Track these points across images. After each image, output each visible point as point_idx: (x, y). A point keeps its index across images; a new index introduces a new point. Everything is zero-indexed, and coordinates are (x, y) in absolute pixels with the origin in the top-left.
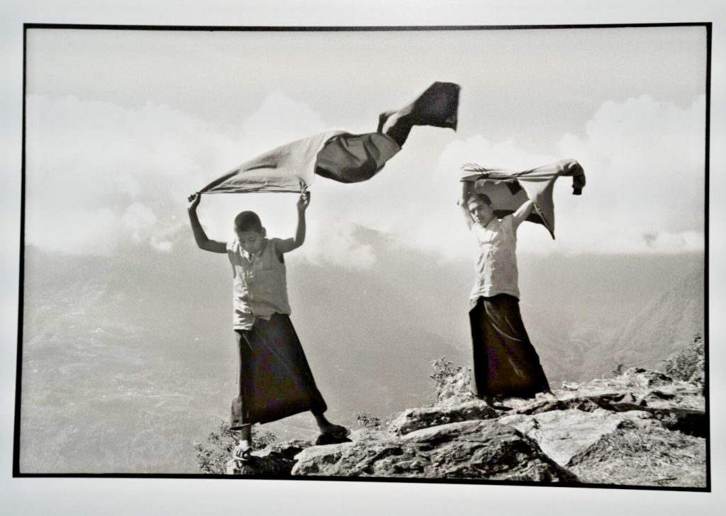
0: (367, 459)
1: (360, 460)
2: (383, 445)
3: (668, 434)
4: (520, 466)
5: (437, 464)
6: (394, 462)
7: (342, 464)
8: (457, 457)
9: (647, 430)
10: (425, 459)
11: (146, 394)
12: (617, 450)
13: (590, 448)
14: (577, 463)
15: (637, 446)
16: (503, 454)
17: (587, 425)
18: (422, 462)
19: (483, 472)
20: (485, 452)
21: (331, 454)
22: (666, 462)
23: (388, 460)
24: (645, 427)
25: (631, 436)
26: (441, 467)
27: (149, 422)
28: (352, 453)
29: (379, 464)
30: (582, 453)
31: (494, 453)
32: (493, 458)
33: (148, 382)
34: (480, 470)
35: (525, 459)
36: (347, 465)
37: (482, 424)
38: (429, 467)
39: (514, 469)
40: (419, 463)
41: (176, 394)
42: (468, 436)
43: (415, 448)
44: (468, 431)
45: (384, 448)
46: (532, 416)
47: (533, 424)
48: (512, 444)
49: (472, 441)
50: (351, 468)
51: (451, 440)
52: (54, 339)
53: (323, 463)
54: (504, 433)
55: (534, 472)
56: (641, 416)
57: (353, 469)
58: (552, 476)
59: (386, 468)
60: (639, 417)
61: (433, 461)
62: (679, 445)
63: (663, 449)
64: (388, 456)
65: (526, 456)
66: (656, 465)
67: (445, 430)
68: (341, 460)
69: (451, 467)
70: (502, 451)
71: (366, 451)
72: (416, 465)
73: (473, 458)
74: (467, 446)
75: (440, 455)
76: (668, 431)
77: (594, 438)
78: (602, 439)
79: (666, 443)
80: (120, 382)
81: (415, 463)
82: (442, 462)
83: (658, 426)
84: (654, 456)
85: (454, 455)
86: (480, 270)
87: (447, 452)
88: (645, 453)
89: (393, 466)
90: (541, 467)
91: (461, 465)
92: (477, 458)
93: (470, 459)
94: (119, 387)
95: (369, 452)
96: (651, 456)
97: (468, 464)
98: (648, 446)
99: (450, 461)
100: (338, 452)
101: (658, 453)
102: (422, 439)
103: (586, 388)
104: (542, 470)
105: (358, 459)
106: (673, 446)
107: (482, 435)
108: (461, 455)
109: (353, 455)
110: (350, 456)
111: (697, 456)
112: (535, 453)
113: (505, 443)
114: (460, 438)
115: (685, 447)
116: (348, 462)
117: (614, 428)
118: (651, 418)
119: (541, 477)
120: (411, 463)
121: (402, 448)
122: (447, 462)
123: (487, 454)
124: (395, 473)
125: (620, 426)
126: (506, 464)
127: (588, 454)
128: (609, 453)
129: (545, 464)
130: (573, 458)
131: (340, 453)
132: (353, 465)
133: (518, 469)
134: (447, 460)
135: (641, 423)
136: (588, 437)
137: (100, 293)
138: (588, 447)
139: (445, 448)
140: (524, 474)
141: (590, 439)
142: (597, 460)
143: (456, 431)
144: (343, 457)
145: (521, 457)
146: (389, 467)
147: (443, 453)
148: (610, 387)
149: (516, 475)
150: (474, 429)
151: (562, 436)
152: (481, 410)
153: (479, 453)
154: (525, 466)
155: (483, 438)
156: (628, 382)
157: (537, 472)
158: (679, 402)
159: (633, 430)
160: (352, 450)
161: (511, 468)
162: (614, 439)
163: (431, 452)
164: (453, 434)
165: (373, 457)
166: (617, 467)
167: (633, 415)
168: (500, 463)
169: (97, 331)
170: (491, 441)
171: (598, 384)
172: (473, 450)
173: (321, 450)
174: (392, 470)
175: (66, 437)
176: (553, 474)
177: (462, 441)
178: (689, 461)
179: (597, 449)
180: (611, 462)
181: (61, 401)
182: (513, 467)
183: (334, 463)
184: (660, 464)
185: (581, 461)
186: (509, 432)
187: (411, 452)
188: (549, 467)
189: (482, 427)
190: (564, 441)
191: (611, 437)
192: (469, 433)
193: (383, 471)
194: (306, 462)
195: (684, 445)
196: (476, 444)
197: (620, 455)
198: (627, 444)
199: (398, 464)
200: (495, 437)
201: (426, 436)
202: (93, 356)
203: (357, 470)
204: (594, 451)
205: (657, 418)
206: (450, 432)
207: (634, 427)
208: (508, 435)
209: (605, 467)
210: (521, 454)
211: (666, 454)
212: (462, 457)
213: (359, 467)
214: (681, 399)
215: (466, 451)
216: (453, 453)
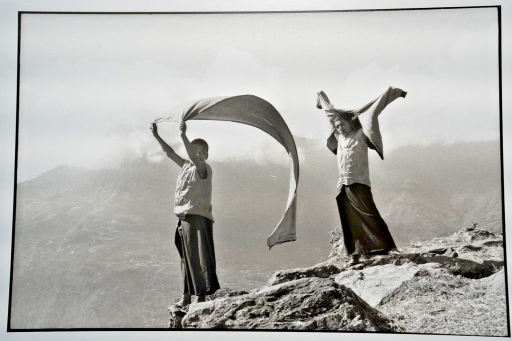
0: (232, 310)
1: (227, 311)
2: (243, 300)
3: (451, 278)
4: (334, 308)
5: (279, 310)
6: (249, 311)
7: (215, 314)
8: (292, 304)
9: (437, 276)
10: (270, 307)
11: (149, 264)
12: (412, 291)
13: (394, 291)
14: (386, 303)
15: (426, 288)
16: (323, 300)
17: (395, 275)
18: (269, 310)
19: (309, 314)
20: (311, 300)
21: (208, 308)
22: (444, 298)
23: (245, 310)
24: (436, 274)
25: (423, 281)
26: (281, 312)
27: (153, 283)
28: (222, 306)
29: (240, 312)
30: (389, 295)
31: (316, 300)
32: (316, 303)
33: (150, 255)
34: (307, 313)
35: (338, 303)
36: (218, 315)
37: (310, 280)
38: (273, 312)
39: (330, 311)
40: (266, 310)
41: (171, 263)
42: (300, 289)
43: (264, 300)
44: (300, 286)
45: (243, 302)
46: (360, 271)
47: (360, 276)
48: (329, 293)
49: (302, 293)
50: (221, 317)
51: (289, 293)
52: (84, 229)
53: (203, 314)
54: (324, 286)
55: (344, 311)
56: (434, 267)
57: (222, 318)
58: (356, 314)
59: (244, 315)
60: (432, 267)
61: (275, 308)
62: (457, 286)
63: (444, 289)
64: (246, 306)
65: (338, 301)
66: (437, 301)
67: (285, 286)
68: (214, 312)
69: (287, 312)
70: (323, 298)
71: (231, 304)
72: (264, 312)
73: (303, 304)
74: (299, 296)
75: (281, 304)
76: (452, 276)
77: (397, 284)
78: (402, 285)
79: (447, 285)
80: (131, 257)
81: (263, 310)
82: (283, 308)
83: (445, 273)
84: (437, 294)
85: (290, 303)
86: (341, 167)
87: (285, 301)
88: (431, 293)
89: (249, 313)
90: (349, 308)
91: (294, 310)
92: (305, 305)
93: (301, 305)
94: (130, 260)
95: (233, 305)
96: (434, 294)
97: (299, 309)
98: (434, 287)
99: (287, 308)
100: (213, 306)
101: (440, 292)
102: (269, 294)
103: (426, 245)
104: (349, 310)
105: (226, 310)
106: (453, 287)
107: (309, 288)
108: (295, 303)
109: (223, 307)
110: (221, 308)
111: (467, 293)
112: (344, 298)
113: (325, 293)
114: (295, 291)
115: (461, 286)
116: (219, 313)
117: (413, 276)
118: (441, 267)
119: (348, 315)
120: (260, 311)
121: (255, 301)
122: (285, 308)
123: (312, 301)
124: (250, 318)
125: (417, 275)
126: (325, 307)
127: (393, 296)
128: (407, 294)
129: (351, 306)
130: (383, 299)
131: (214, 307)
132: (222, 314)
133: (333, 310)
134: (285, 307)
135: (433, 272)
136: (393, 284)
137: (113, 195)
138: (393, 291)
139: (284, 299)
140: (337, 313)
141: (395, 285)
142: (399, 299)
143: (292, 286)
144: (216, 309)
145: (335, 302)
146: (246, 314)
147: (283, 302)
148: (444, 244)
149: (331, 314)
150: (305, 284)
151: (377, 284)
152: (328, 268)
153: (307, 301)
154: (338, 307)
155: (310, 290)
156: (457, 239)
157: (345, 311)
158: (485, 252)
159: (425, 277)
160: (222, 304)
161: (328, 310)
162: (411, 284)
163: (275, 302)
164: (290, 289)
165: (235, 308)
166: (411, 304)
167: (429, 266)
168: (320, 307)
169: (112, 222)
170: (315, 292)
171: (436, 241)
172: (303, 299)
173: (202, 305)
174: (248, 316)
175: (96, 297)
176: (357, 312)
177: (296, 293)
178: (461, 296)
179: (399, 292)
180: (407, 300)
181: (91, 272)
182: (330, 309)
183: (209, 314)
184: (439, 300)
185: (389, 301)
186: (328, 285)
187: (261, 303)
188: (354, 308)
189: (310, 282)
190: (378, 287)
191: (409, 283)
192: (301, 288)
193: (242, 317)
194: (190, 315)
195: (460, 284)
196: (305, 295)
197: (414, 295)
198: (419, 288)
199: (252, 312)
200: (318, 289)
201: (272, 291)
202: (110, 239)
203: (225, 317)
204: (397, 293)
205: (445, 267)
206: (288, 288)
207: (427, 274)
208: (327, 287)
209: (403, 304)
210: (336, 300)
211: (446, 293)
212: (295, 305)
213: (226, 316)
214: (487, 250)
215: (298, 300)
216: (289, 302)
